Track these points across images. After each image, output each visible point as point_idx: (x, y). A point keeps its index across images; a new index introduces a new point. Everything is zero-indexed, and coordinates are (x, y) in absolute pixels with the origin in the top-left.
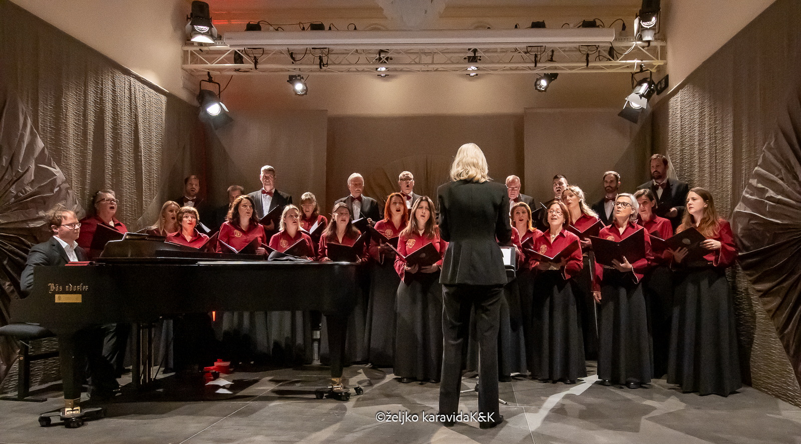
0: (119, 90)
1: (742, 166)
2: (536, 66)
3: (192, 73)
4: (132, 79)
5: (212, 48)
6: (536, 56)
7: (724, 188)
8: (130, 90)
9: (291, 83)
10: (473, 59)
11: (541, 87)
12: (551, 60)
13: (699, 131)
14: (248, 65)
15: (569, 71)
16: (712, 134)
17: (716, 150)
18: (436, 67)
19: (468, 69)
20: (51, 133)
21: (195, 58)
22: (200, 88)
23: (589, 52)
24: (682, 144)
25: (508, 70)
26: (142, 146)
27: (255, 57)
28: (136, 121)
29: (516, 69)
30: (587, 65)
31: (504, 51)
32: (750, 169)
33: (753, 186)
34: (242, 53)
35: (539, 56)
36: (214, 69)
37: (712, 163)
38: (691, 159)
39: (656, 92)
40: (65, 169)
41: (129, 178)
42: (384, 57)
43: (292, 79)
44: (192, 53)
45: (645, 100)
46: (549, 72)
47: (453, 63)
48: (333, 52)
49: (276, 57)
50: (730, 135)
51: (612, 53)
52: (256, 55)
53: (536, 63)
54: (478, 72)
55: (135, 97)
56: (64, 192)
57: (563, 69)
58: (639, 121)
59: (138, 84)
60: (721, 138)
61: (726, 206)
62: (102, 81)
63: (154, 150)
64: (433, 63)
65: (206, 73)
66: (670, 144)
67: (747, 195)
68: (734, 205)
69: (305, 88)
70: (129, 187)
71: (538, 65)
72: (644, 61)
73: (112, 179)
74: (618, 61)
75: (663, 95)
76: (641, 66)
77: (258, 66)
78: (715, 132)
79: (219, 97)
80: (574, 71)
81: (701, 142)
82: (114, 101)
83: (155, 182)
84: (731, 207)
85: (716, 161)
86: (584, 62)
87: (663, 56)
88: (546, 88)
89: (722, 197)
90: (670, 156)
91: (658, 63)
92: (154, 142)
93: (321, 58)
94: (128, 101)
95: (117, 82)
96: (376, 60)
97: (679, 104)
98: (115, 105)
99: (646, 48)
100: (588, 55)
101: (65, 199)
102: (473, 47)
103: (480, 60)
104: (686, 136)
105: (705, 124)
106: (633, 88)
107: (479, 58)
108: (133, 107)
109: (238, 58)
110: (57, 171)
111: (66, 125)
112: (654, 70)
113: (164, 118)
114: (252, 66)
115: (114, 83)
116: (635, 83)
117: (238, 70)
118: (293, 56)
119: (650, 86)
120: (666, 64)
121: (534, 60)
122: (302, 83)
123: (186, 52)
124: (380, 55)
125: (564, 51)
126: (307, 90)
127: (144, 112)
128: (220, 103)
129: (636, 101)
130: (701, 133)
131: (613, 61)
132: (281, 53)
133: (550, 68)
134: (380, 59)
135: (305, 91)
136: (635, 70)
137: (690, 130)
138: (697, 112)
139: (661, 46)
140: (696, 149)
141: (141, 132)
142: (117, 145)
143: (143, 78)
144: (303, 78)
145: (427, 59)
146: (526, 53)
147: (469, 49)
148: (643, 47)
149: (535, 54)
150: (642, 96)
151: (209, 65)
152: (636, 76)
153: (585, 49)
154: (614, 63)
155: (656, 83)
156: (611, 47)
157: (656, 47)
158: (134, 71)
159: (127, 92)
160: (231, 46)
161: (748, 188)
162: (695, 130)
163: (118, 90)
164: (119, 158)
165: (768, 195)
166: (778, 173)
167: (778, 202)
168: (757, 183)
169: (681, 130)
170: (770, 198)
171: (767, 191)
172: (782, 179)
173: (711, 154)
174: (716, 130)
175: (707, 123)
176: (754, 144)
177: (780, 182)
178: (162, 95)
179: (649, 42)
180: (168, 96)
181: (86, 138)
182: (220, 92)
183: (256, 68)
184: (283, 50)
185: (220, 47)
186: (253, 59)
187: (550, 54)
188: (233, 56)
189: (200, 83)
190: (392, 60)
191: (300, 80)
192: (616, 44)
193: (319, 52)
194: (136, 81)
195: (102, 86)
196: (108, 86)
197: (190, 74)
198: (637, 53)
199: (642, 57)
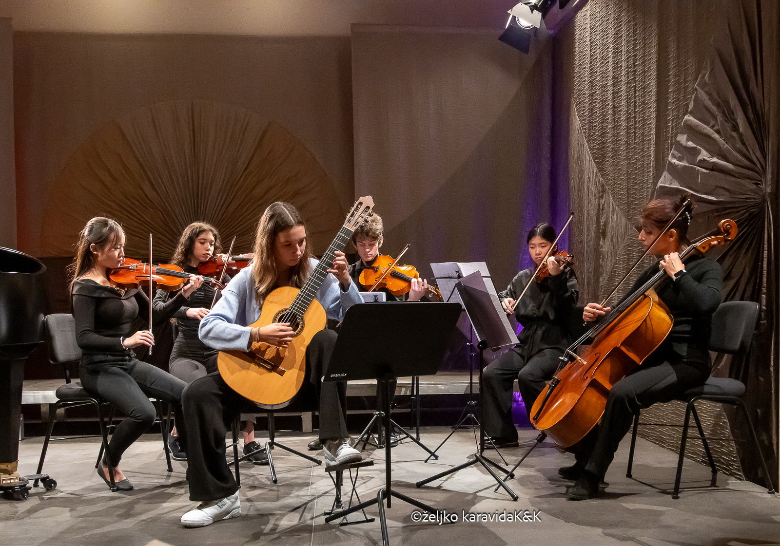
1: (668, 115)
7: (646, 151)
13: (614, 63)
16: (630, 67)
17: (635, 92)
24: (592, 84)
32: (679, 118)
33: (681, 145)
37: (630, 113)
38: (603, 109)
45: (537, 15)
50: (654, 67)
58: (532, 49)
60: (642, 73)
61: (647, 180)
66: (576, 88)
67: (674, 161)
68: (657, 177)
75: (568, 8)
78: (634, 63)
81: (616, 81)
84: (654, 180)
85: (635, 109)
89: (642, 165)
90: (576, 106)
97: (588, 20)
104: (596, 72)
105: (621, 51)
129: (525, 16)
130: (617, 66)
137: (602, 63)
140: (610, 92)
150: (533, 8)
161: (676, 149)
162: (608, 62)
165: (700, 158)
166: (713, 122)
167: (712, 170)
168: (688, 140)
169: (591, 63)
170: (703, 163)
171: (699, 152)
172: (718, 132)
173: (628, 99)
174: (635, 61)
175: (624, 49)
176: (685, 79)
177: (716, 136)
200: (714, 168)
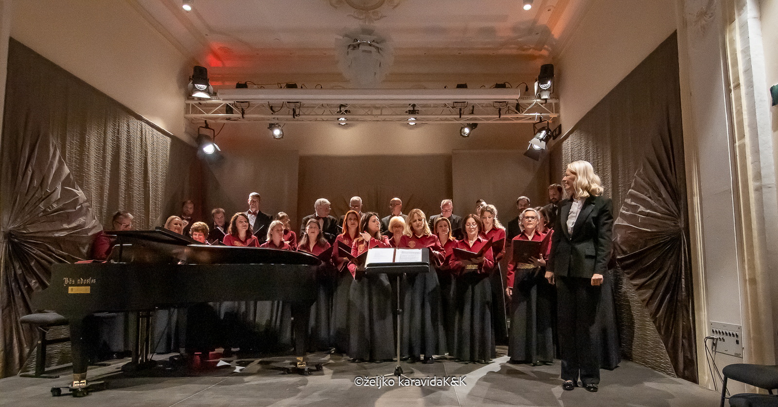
1: (619, 189)
2: (460, 117)
3: (193, 121)
4: (143, 123)
5: (208, 102)
6: (460, 110)
8: (142, 131)
9: (270, 130)
10: (413, 112)
11: (465, 133)
12: (472, 113)
14: (237, 115)
15: (486, 122)
18: (383, 117)
19: (409, 120)
20: (75, 162)
21: (195, 109)
22: (199, 133)
23: (501, 107)
25: (439, 121)
26: (150, 176)
27: (242, 109)
28: (146, 156)
29: (446, 120)
30: (500, 117)
31: (436, 106)
32: (625, 191)
33: (628, 204)
34: (232, 105)
35: (463, 110)
36: (209, 118)
39: (552, 137)
40: (87, 191)
41: (138, 200)
42: (343, 110)
43: (272, 126)
44: (192, 105)
45: (544, 143)
46: (471, 122)
47: (397, 115)
48: (304, 106)
49: (260, 108)
50: (609, 167)
51: (518, 108)
52: (243, 107)
53: (460, 115)
54: (417, 122)
55: (146, 138)
56: (85, 209)
57: (481, 120)
58: (540, 159)
59: (148, 128)
62: (119, 124)
63: (160, 180)
64: (381, 115)
65: (204, 122)
67: (624, 212)
70: (138, 207)
71: (462, 116)
72: (542, 114)
73: (125, 201)
74: (523, 114)
75: (558, 139)
76: (540, 118)
77: (245, 116)
78: (598, 164)
79: (214, 139)
80: (489, 122)
82: (128, 139)
83: (159, 203)
86: (497, 114)
87: (557, 110)
88: (469, 135)
91: (553, 115)
92: (160, 173)
93: (294, 111)
95: (131, 125)
96: (338, 112)
97: (570, 145)
98: (129, 143)
99: (544, 105)
100: (500, 110)
101: (85, 215)
102: (412, 103)
103: (418, 113)
106: (535, 134)
107: (417, 111)
108: (144, 145)
109: (229, 110)
110: (80, 193)
111: (88, 157)
112: (550, 122)
113: (168, 155)
114: (240, 115)
115: (128, 125)
116: (536, 131)
117: (229, 119)
118: (273, 109)
119: (547, 133)
120: (559, 116)
121: (459, 113)
123: (188, 105)
124: (340, 109)
125: (482, 106)
126: (283, 135)
127: (153, 150)
128: (214, 144)
129: (537, 144)
132: (264, 106)
133: (471, 119)
134: (341, 111)
135: (281, 136)
136: (536, 121)
138: (583, 151)
139: (555, 103)
141: (150, 164)
142: (129, 174)
143: (152, 123)
144: (280, 126)
145: (378, 112)
146: (453, 108)
147: (410, 104)
148: (542, 104)
149: (460, 108)
150: (541, 140)
151: (206, 115)
152: (536, 125)
153: (498, 105)
154: (520, 115)
155: (552, 131)
156: (517, 104)
157: (551, 104)
158: (145, 117)
159: (139, 133)
160: (223, 100)
161: (624, 206)
163: (131, 131)
164: (131, 184)
165: (639, 210)
166: (646, 193)
167: (647, 216)
168: (631, 201)
170: (641, 213)
171: (639, 207)
172: (650, 197)
176: (628, 172)
177: (649, 200)
178: (168, 138)
179: (546, 99)
180: (173, 138)
181: (105, 168)
182: (214, 136)
183: (243, 117)
184: (265, 104)
185: (214, 101)
186: (240, 110)
187: (471, 108)
188: (225, 108)
189: (199, 129)
190: (349, 112)
191: (278, 128)
192: (521, 102)
193: (292, 105)
194: (147, 125)
195: (119, 127)
196: (124, 128)
197: (191, 122)
198: (537, 108)
199: (541, 111)
200: (648, 215)
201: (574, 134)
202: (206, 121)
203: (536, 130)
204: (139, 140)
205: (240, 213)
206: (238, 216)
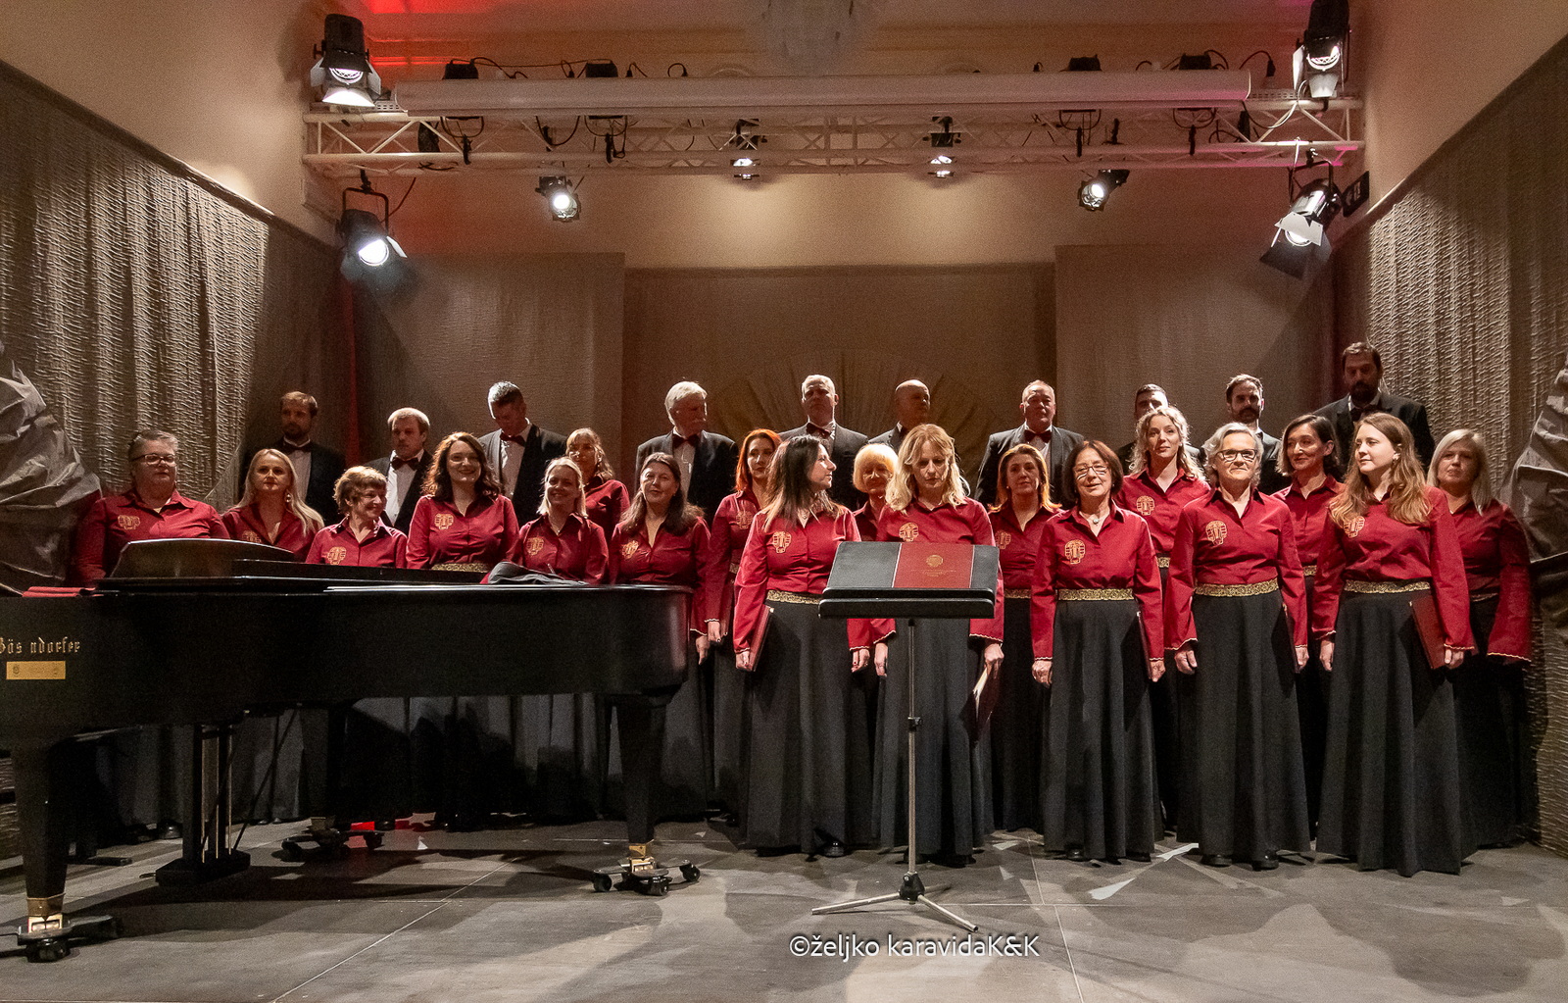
0: (162, 209)
1: (1531, 369)
2: (1079, 154)
3: (327, 172)
4: (190, 185)
5: (369, 117)
6: (1080, 132)
7: (1493, 414)
8: (187, 208)
9: (544, 195)
10: (943, 141)
11: (1091, 200)
12: (1114, 141)
13: (1437, 293)
14: (449, 154)
15: (1154, 165)
16: (1465, 300)
17: (1474, 334)
18: (859, 157)
19: (933, 162)
20: (9, 303)
21: (332, 139)
22: (345, 206)
23: (1196, 123)
24: (1400, 321)
25: (1019, 163)
26: (216, 332)
27: (465, 138)
28: (201, 277)
29: (1038, 161)
30: (1192, 152)
31: (1009, 122)
32: (1549, 373)
33: (1554, 411)
34: (435, 128)
35: (1086, 133)
36: (375, 164)
37: (1466, 363)
38: (1419, 355)
39: (1342, 211)
40: (46, 385)
41: (188, 403)
42: (747, 136)
43: (546, 186)
44: (325, 129)
45: (1317, 228)
46: (1111, 167)
47: (900, 148)
48: (637, 125)
49: (513, 134)
50: (1505, 301)
51: (1246, 124)
52: (468, 130)
53: (1080, 148)
54: (955, 170)
55: (198, 225)
56: (41, 432)
57: (1138, 160)
58: (1306, 273)
59: (205, 197)
60: (1484, 308)
61: (1498, 457)
62: (124, 189)
63: (240, 342)
64: (854, 149)
65: (359, 172)
66: (1374, 324)
67: (1543, 433)
69: (575, 206)
70: (189, 423)
71: (1086, 151)
72: (1315, 143)
74: (1259, 143)
75: (1358, 215)
76: (1309, 154)
77: (473, 156)
78: (1471, 295)
79: (387, 225)
80: (1162, 166)
81: (1441, 319)
82: (152, 233)
84: (1509, 459)
85: (1474, 357)
86: (1184, 145)
87: (1357, 133)
88: (1103, 204)
91: (1345, 146)
92: (240, 325)
93: (609, 140)
94: (182, 233)
95: (157, 191)
96: (731, 142)
97: (1392, 234)
98: (154, 241)
99: (1320, 115)
100: (1193, 130)
101: (45, 449)
102: (941, 113)
103: (958, 141)
104: (1407, 304)
105: (1449, 277)
106: (1293, 201)
107: (956, 137)
108: (194, 246)
109: (427, 140)
110: (25, 389)
111: (45, 286)
112: (1336, 163)
113: (261, 270)
114: (459, 155)
115: (150, 192)
116: (1297, 190)
117: (427, 165)
118: (549, 135)
119: (1328, 197)
120: (1363, 150)
121: (1075, 142)
122: (567, 192)
123: (311, 127)
124: (739, 132)
125: (1142, 121)
126: (579, 210)
127: (220, 258)
128: (388, 238)
129: (1299, 230)
130: (1442, 298)
131: (1249, 143)
132: (522, 128)
133: (1110, 159)
134: (739, 140)
135: (574, 212)
136: (1297, 160)
137: (1418, 292)
138: (1432, 251)
139: (1350, 110)
140: (1431, 333)
141: (213, 302)
142: (160, 328)
143: (215, 184)
145: (845, 141)
146: (1058, 126)
147: (935, 119)
148: (1313, 112)
149: (1079, 128)
150: (1311, 218)
151: (363, 155)
152: (1297, 175)
153: (1186, 118)
154: (1250, 146)
155: (1342, 191)
156: (1242, 112)
157: (1339, 112)
158: (194, 167)
159: (179, 213)
160: (411, 111)
161: (1545, 416)
162: (1427, 291)
163: (159, 209)
164: (165, 359)
168: (1565, 404)
169: (1398, 291)
173: (1463, 343)
174: (1472, 292)
175: (1454, 275)
178: (259, 223)
179: (1325, 100)
180: (272, 222)
181: (94, 315)
182: (387, 215)
183: (467, 161)
184: (525, 121)
185: (387, 114)
186: (459, 140)
187: (1112, 127)
188: (415, 134)
189: (344, 194)
190: (764, 141)
191: (564, 188)
192: (1254, 106)
193: (605, 123)
194: (200, 189)
195: (125, 199)
196: (138, 200)
197: (320, 175)
198: (1299, 126)
199: (1309, 131)
201: (1406, 200)
202: (363, 172)
203: (1295, 187)
204: (180, 232)
205: (460, 434)
206: (453, 442)
